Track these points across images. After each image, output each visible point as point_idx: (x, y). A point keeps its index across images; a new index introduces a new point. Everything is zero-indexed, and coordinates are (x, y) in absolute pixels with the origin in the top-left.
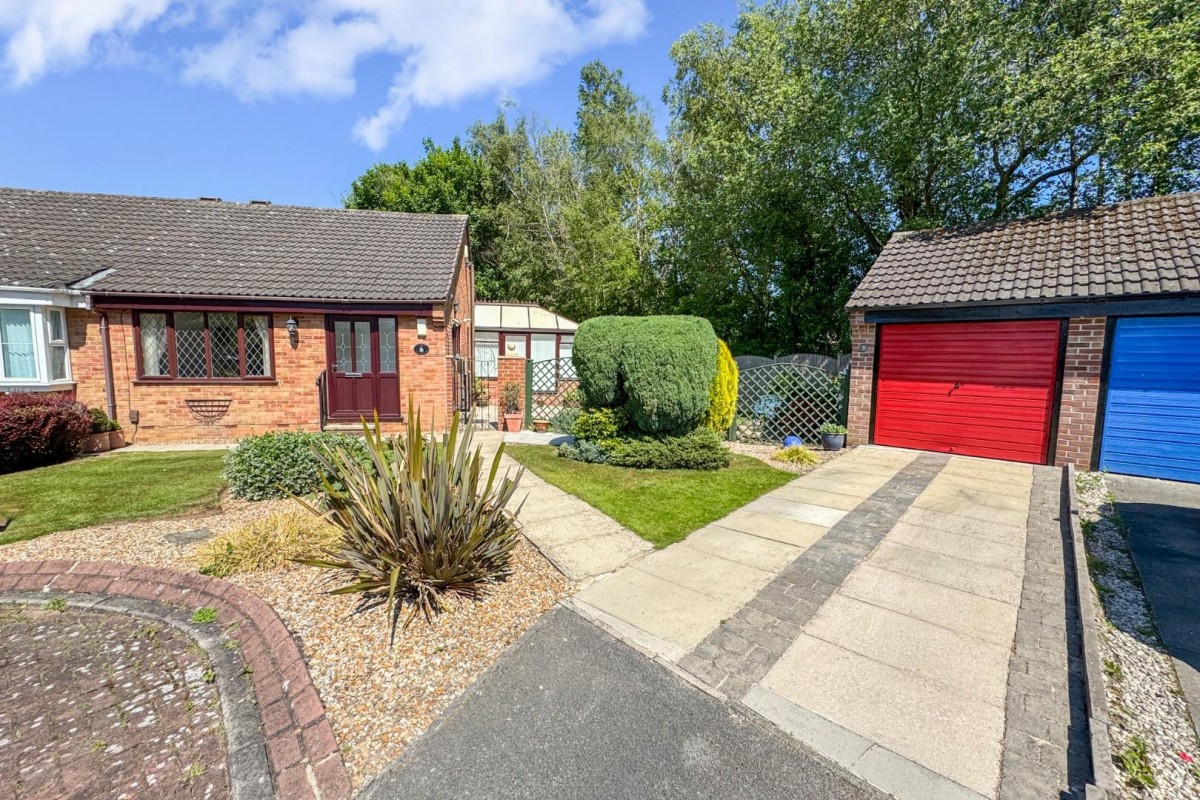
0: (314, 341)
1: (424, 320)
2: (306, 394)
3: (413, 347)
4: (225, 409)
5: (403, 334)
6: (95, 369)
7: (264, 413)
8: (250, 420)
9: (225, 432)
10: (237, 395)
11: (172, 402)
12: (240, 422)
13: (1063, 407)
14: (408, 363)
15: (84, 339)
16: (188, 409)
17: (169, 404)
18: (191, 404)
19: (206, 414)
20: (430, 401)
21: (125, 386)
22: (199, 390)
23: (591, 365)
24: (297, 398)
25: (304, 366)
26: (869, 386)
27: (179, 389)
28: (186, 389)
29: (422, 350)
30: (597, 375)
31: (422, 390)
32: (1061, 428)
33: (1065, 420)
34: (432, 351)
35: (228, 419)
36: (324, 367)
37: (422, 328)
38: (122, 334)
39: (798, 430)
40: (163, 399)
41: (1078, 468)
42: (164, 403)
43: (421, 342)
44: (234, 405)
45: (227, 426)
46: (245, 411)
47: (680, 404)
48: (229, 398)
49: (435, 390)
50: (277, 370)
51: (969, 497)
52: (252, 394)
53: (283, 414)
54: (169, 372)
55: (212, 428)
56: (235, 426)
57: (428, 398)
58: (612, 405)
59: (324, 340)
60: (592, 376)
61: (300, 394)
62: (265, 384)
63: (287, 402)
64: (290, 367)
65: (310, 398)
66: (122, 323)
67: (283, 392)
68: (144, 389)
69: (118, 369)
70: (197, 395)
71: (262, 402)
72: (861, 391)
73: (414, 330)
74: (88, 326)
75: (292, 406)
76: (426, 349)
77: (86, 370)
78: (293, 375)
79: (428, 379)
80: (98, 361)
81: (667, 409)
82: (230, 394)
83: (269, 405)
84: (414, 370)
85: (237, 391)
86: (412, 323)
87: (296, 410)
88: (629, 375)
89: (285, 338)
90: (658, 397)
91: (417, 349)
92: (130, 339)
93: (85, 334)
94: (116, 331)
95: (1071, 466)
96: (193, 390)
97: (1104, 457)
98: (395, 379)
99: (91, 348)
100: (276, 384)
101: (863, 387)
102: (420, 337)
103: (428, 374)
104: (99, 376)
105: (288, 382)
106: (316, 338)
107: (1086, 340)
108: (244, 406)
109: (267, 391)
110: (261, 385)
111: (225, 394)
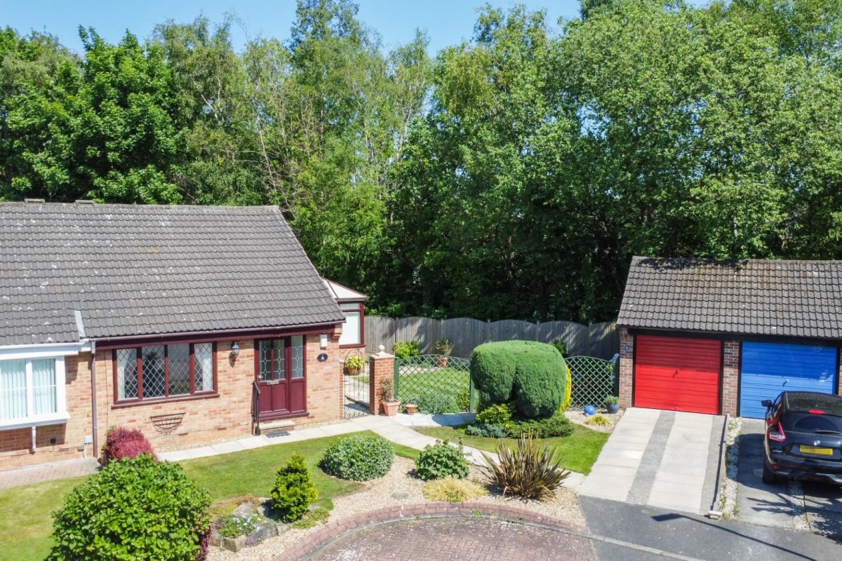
0: (246, 359)
1: (326, 336)
2: (240, 402)
3: (316, 356)
4: (179, 421)
5: (309, 346)
6: (82, 399)
7: (208, 421)
8: (197, 428)
9: (179, 439)
10: (189, 409)
11: (140, 420)
12: (190, 431)
13: (724, 385)
14: (314, 370)
15: (75, 375)
16: (151, 424)
17: (137, 422)
18: (154, 419)
19: (165, 426)
20: (328, 398)
21: (104, 411)
22: (161, 408)
23: (496, 380)
24: (233, 406)
25: (238, 380)
26: (631, 371)
27: (145, 408)
28: (151, 407)
29: (322, 358)
30: (501, 385)
31: (322, 390)
32: (724, 396)
33: (725, 392)
34: (330, 358)
35: (181, 429)
36: (253, 379)
37: (324, 341)
38: (104, 368)
39: (589, 400)
40: (133, 418)
41: (731, 416)
42: (134, 421)
43: (323, 352)
44: (186, 417)
45: (181, 435)
46: (194, 420)
47: (553, 402)
48: (182, 411)
49: (332, 388)
50: (219, 385)
51: (687, 439)
52: (200, 406)
53: (222, 420)
54: (137, 396)
55: (168, 438)
56: (186, 434)
57: (326, 395)
58: (506, 402)
59: (253, 358)
60: (497, 386)
61: (235, 402)
62: (210, 398)
63: (225, 410)
64: (229, 381)
65: (242, 404)
66: (105, 359)
67: (222, 402)
68: (119, 411)
69: (100, 397)
70: (159, 412)
71: (207, 412)
72: (626, 375)
73: (317, 344)
74: (79, 364)
75: (229, 413)
76: (326, 357)
77: (75, 401)
78: (231, 388)
79: (327, 380)
80: (85, 392)
81: (546, 405)
82: (184, 408)
83: (212, 413)
84: (317, 375)
85: (189, 406)
86: (316, 338)
87: (231, 415)
88: (523, 386)
89: (225, 358)
90: (541, 398)
91: (319, 358)
92: (110, 371)
93: (76, 371)
94: (100, 366)
95: (728, 415)
96: (157, 408)
97: (742, 410)
98: (303, 382)
99: (80, 382)
100: (218, 397)
101: (627, 372)
102: (322, 348)
103: (327, 377)
104: (85, 404)
105: (226, 394)
106: (248, 356)
107: (731, 351)
108: (194, 417)
109: (211, 403)
110: (206, 398)
111: (180, 409)
